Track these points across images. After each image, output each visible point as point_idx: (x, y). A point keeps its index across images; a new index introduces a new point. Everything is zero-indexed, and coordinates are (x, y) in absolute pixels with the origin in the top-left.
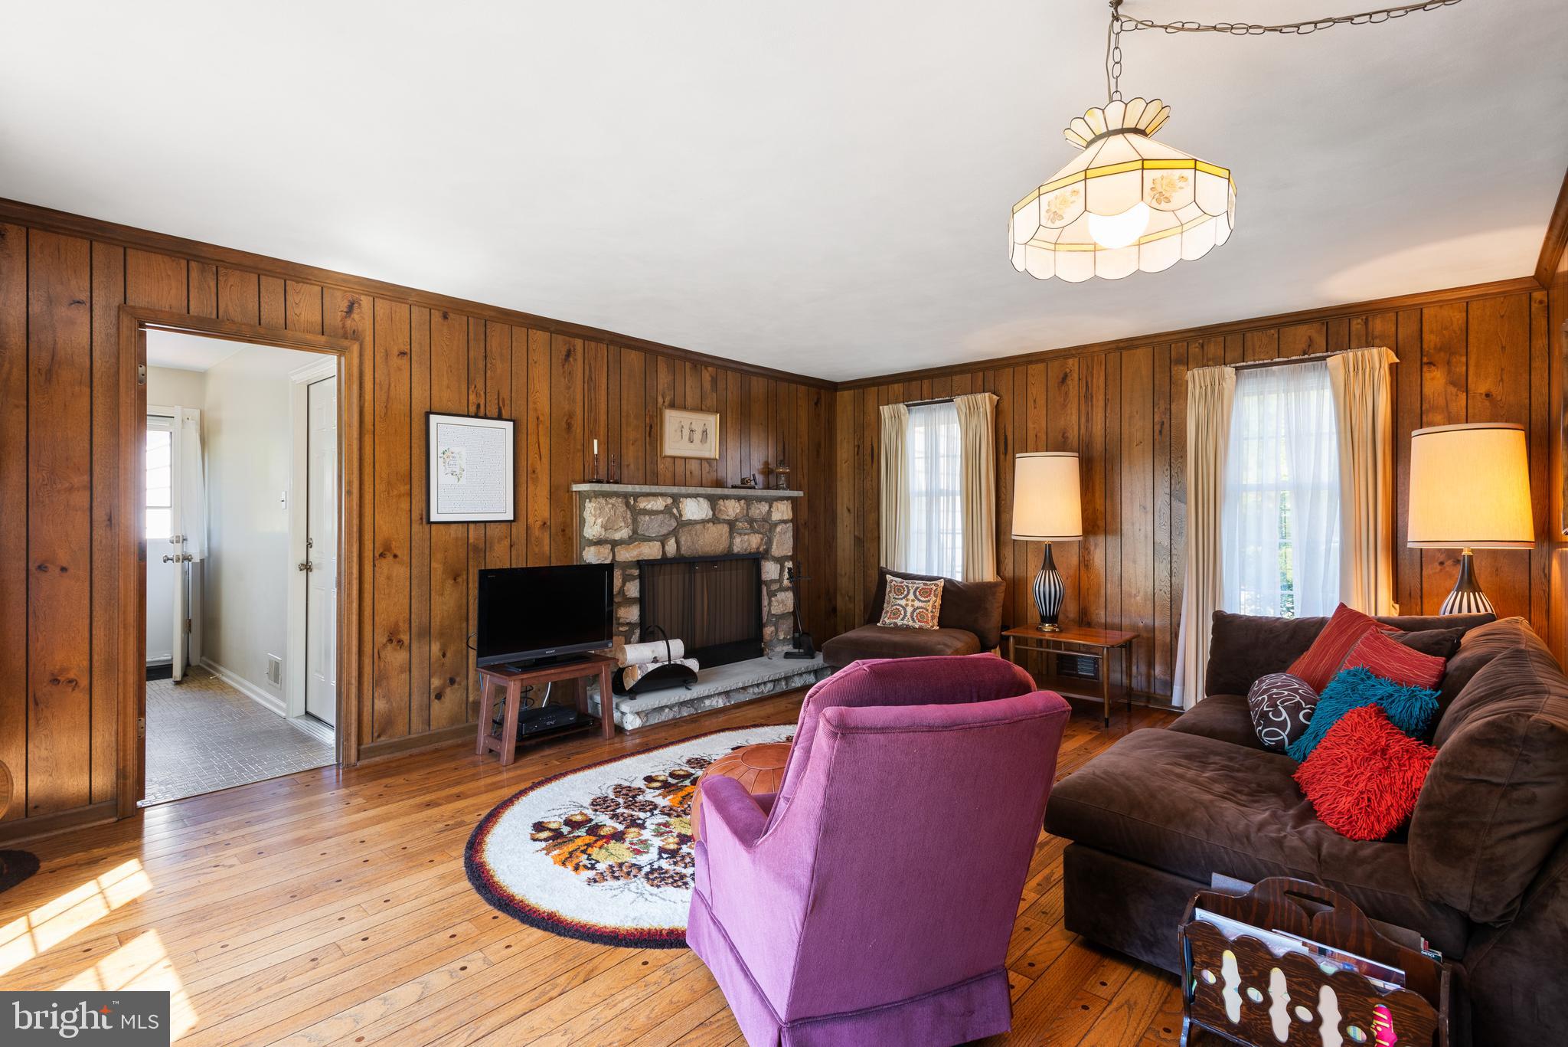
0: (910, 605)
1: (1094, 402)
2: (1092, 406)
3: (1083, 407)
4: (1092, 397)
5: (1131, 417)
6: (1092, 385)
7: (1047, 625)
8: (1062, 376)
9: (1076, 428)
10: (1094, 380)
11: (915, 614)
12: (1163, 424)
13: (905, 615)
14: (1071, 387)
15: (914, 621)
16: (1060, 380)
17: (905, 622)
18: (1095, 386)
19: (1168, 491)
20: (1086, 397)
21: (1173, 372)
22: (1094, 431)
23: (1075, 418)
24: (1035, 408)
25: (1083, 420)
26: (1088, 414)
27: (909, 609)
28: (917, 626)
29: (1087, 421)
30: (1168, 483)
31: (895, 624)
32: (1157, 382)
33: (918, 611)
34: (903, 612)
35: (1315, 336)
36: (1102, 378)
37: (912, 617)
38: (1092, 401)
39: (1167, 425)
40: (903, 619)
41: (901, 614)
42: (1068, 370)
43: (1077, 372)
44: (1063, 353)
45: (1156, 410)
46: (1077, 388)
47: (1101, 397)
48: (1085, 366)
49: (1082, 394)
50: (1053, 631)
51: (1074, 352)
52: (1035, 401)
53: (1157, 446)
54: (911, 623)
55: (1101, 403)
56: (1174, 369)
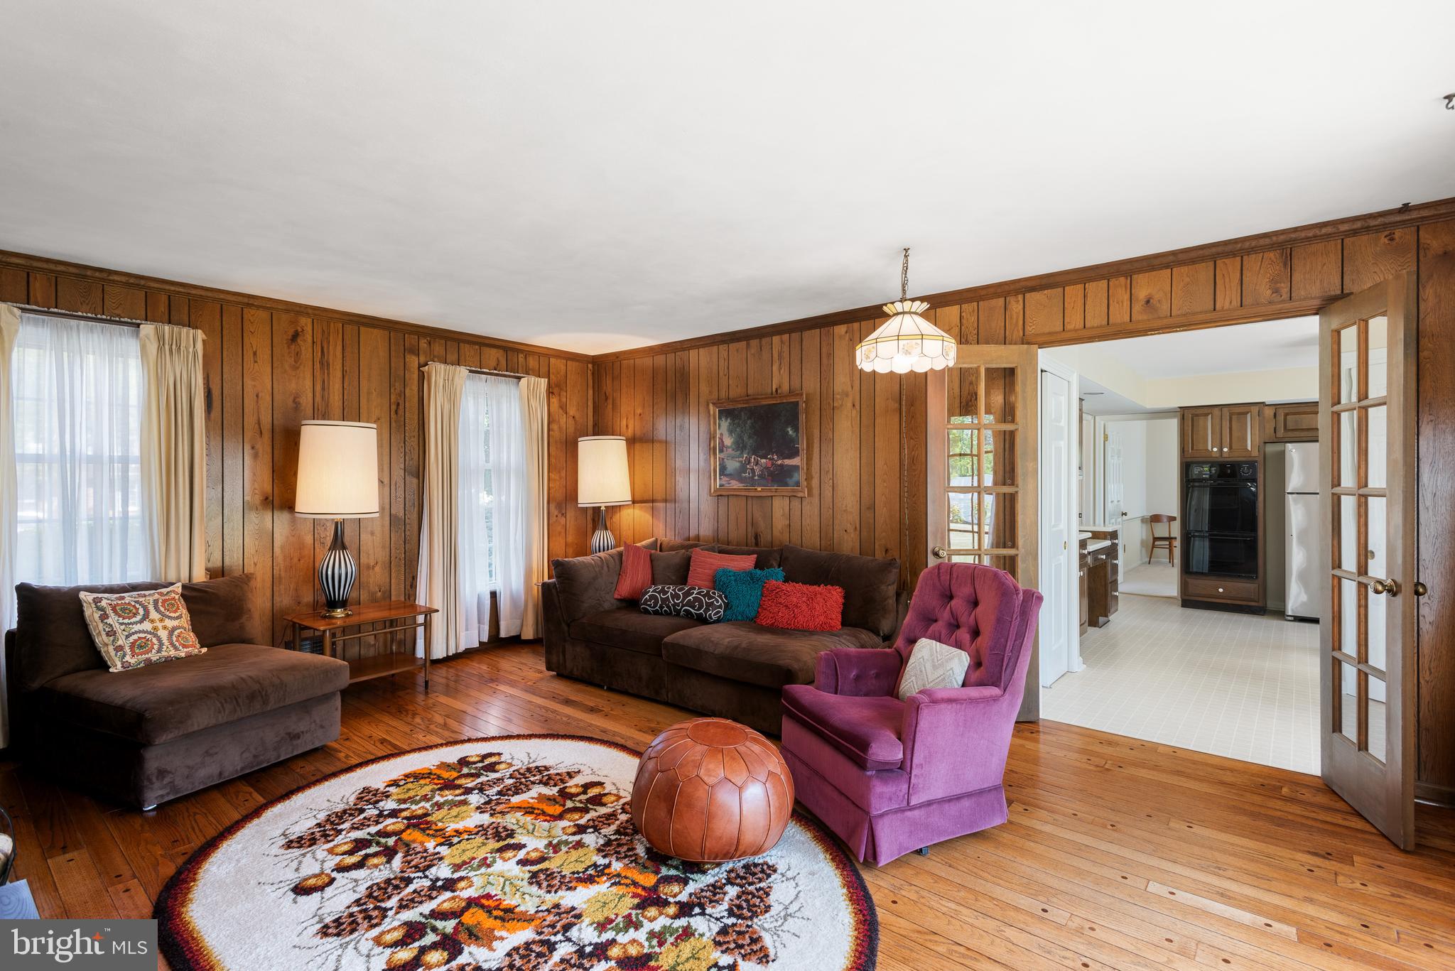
0: (160, 627)
1: (331, 371)
2: (328, 374)
3: (318, 373)
4: (328, 364)
5: (369, 393)
6: (328, 352)
7: (339, 610)
8: (291, 332)
9: (310, 395)
10: (331, 347)
11: (174, 639)
12: (398, 404)
13: (161, 644)
14: (303, 348)
15: (176, 649)
16: (290, 337)
17: (164, 654)
18: (331, 352)
19: (402, 466)
20: (321, 363)
21: (407, 360)
22: (331, 401)
23: (308, 383)
24: (255, 362)
25: (318, 388)
26: (324, 381)
27: (163, 634)
28: (183, 655)
29: (323, 389)
30: (403, 459)
31: (149, 660)
32: (393, 365)
33: (176, 633)
34: (155, 640)
35: (501, 358)
36: (339, 348)
37: (172, 644)
38: (328, 369)
39: (401, 407)
40: (159, 651)
41: (154, 644)
42: (300, 330)
43: (310, 332)
44: (298, 309)
45: (392, 390)
46: (310, 350)
47: (339, 366)
48: (320, 331)
49: (317, 359)
50: (348, 615)
51: (310, 311)
52: (255, 354)
53: (393, 424)
54: (173, 653)
55: (339, 374)
56: (408, 356)
